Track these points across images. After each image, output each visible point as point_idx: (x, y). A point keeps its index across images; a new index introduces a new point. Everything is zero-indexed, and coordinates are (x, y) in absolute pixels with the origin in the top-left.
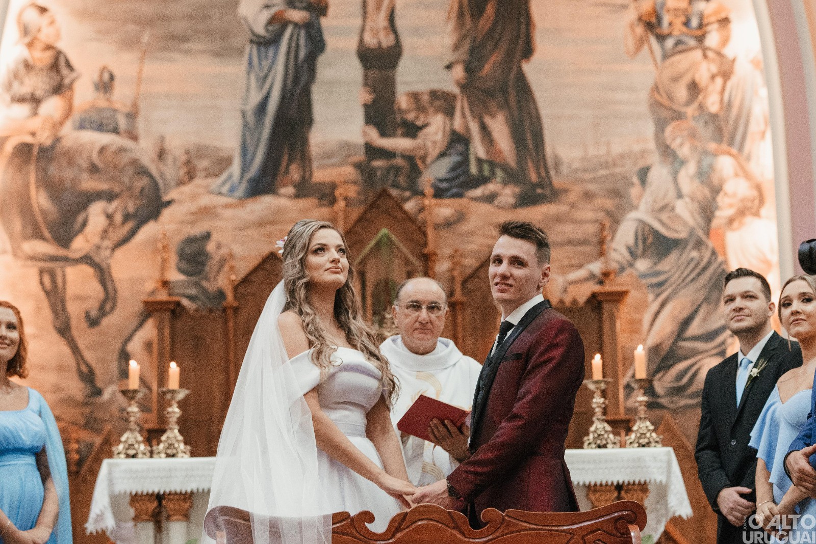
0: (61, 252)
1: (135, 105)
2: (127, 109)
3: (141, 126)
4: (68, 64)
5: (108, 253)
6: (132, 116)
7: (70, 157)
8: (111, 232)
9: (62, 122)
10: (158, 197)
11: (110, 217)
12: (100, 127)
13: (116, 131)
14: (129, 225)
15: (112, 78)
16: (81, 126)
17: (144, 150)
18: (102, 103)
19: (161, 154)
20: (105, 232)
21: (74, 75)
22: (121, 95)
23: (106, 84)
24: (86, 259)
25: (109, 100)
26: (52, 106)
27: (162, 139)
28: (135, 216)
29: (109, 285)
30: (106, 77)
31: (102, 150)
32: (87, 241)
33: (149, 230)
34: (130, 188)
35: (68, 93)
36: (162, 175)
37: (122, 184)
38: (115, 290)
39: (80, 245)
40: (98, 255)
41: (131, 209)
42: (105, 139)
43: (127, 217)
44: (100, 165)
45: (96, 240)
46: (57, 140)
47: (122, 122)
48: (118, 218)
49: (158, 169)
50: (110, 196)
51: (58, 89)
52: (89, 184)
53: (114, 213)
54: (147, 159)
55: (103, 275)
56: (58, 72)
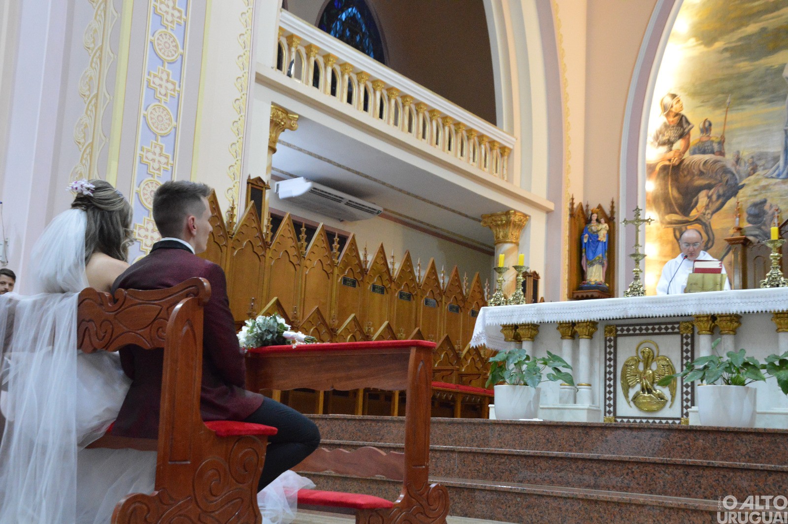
0: (685, 218)
1: (723, 137)
2: (718, 140)
3: (726, 147)
4: (687, 122)
5: (709, 216)
6: (721, 143)
7: (689, 170)
8: (710, 205)
9: (684, 152)
10: (737, 184)
11: (710, 197)
12: (704, 152)
13: (712, 152)
14: (720, 201)
15: (710, 125)
16: (694, 153)
17: (729, 159)
18: (705, 139)
19: (738, 160)
20: (707, 205)
21: (690, 126)
22: (715, 132)
23: (707, 128)
24: (698, 221)
25: (708, 136)
26: (679, 145)
27: (738, 152)
28: (724, 195)
29: (710, 233)
30: (707, 124)
31: (706, 162)
32: (698, 211)
33: (732, 202)
34: (721, 181)
35: (687, 137)
36: (738, 172)
37: (716, 179)
38: (713, 235)
39: (694, 213)
40: (704, 218)
41: (721, 192)
42: (707, 157)
43: (719, 197)
44: (705, 171)
45: (703, 210)
46: (682, 162)
47: (716, 147)
48: (714, 197)
49: (736, 169)
50: (709, 187)
51: (681, 136)
52: (699, 182)
53: (712, 195)
54: (730, 165)
55: (707, 227)
56: (682, 126)
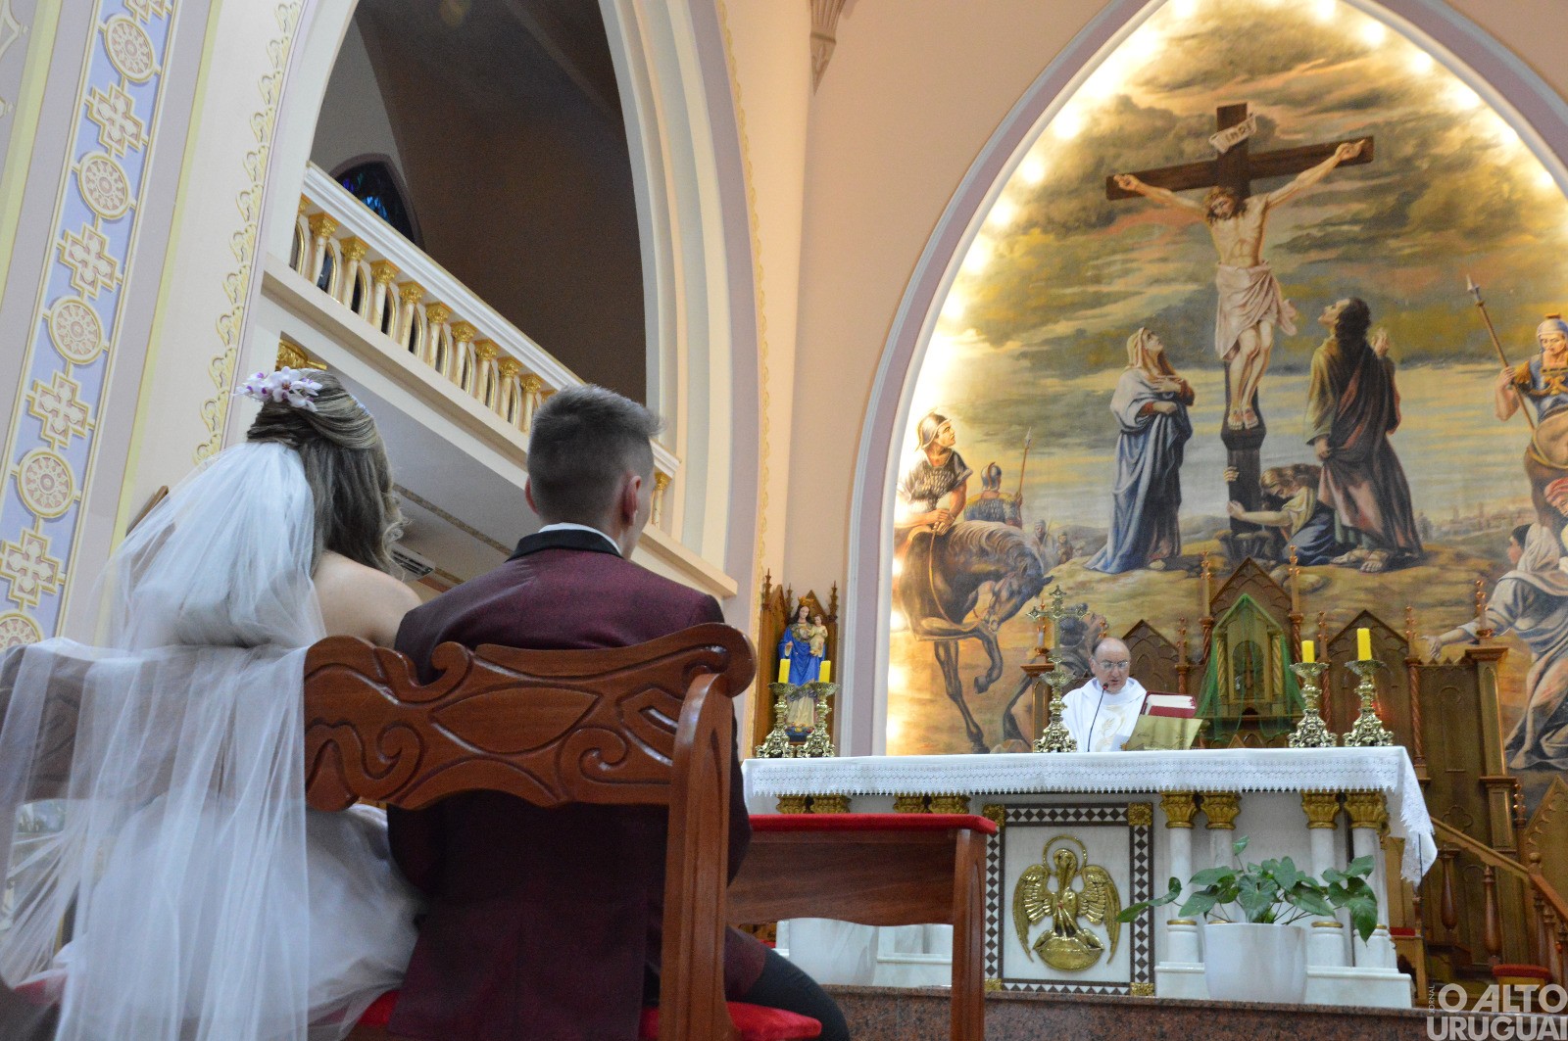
0: (955, 627)
1: (1019, 495)
2: (1012, 499)
3: (1024, 513)
4: (962, 464)
5: (995, 626)
6: (1017, 504)
7: (963, 543)
8: (997, 606)
9: (956, 515)
10: (1040, 575)
11: (996, 595)
12: (988, 518)
13: (1002, 519)
14: (1014, 601)
15: (999, 473)
16: (972, 517)
17: (1028, 532)
18: (990, 495)
19: (1042, 537)
20: (992, 607)
21: (966, 472)
22: (1007, 486)
23: (993, 478)
24: (975, 632)
25: (996, 492)
26: (947, 501)
27: (1043, 522)
28: (1019, 592)
29: (996, 655)
30: (994, 472)
31: (991, 535)
32: (977, 616)
33: (1034, 602)
34: (1013, 569)
35: (961, 489)
36: (1043, 556)
37: (1007, 564)
38: (1001, 659)
39: (969, 618)
40: (987, 629)
41: (1015, 587)
42: (993, 526)
43: (1012, 594)
44: (989, 549)
45: (985, 615)
46: (951, 529)
47: (1008, 510)
48: (1004, 594)
49: (1039, 550)
50: (997, 576)
51: (952, 487)
52: (978, 566)
53: (1000, 591)
54: (1029, 545)
55: (991, 646)
56: (953, 471)
